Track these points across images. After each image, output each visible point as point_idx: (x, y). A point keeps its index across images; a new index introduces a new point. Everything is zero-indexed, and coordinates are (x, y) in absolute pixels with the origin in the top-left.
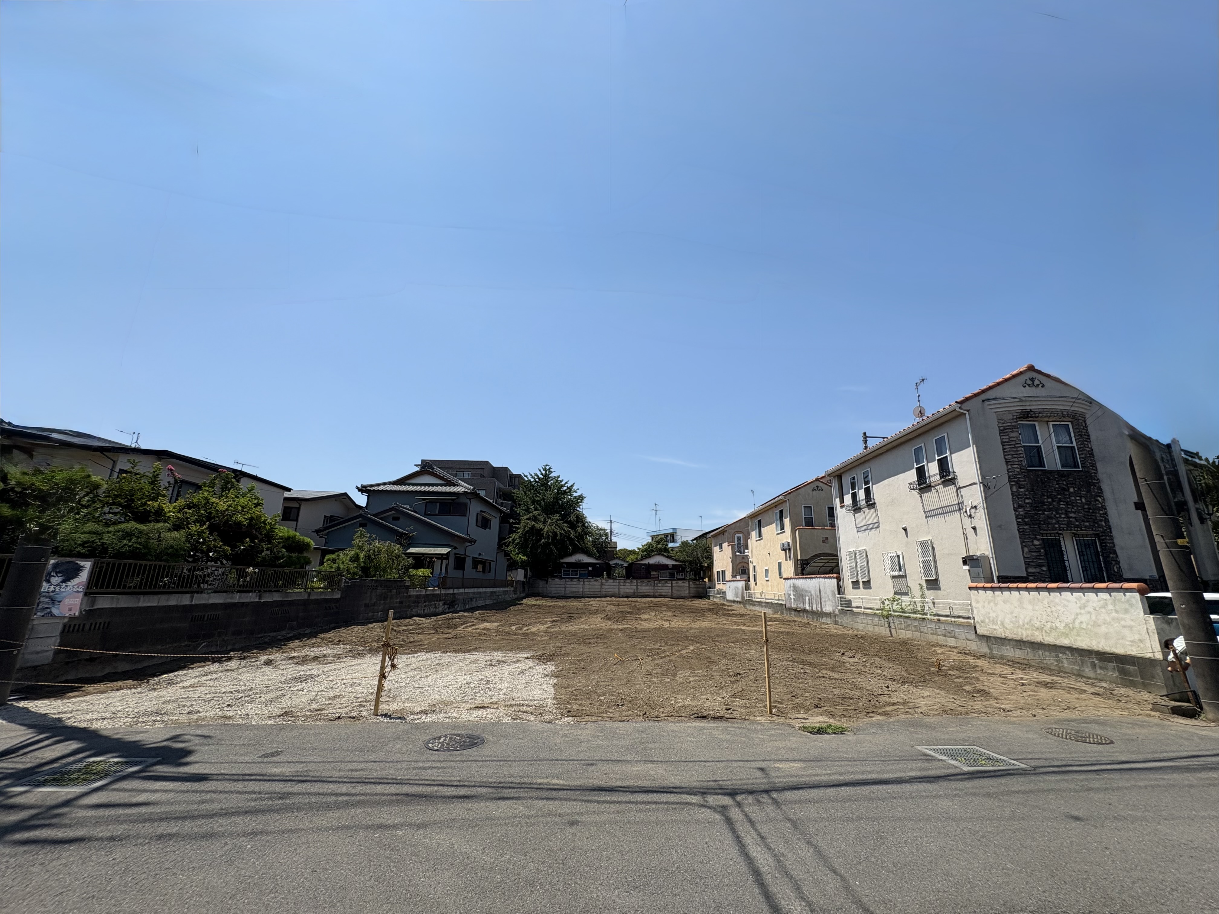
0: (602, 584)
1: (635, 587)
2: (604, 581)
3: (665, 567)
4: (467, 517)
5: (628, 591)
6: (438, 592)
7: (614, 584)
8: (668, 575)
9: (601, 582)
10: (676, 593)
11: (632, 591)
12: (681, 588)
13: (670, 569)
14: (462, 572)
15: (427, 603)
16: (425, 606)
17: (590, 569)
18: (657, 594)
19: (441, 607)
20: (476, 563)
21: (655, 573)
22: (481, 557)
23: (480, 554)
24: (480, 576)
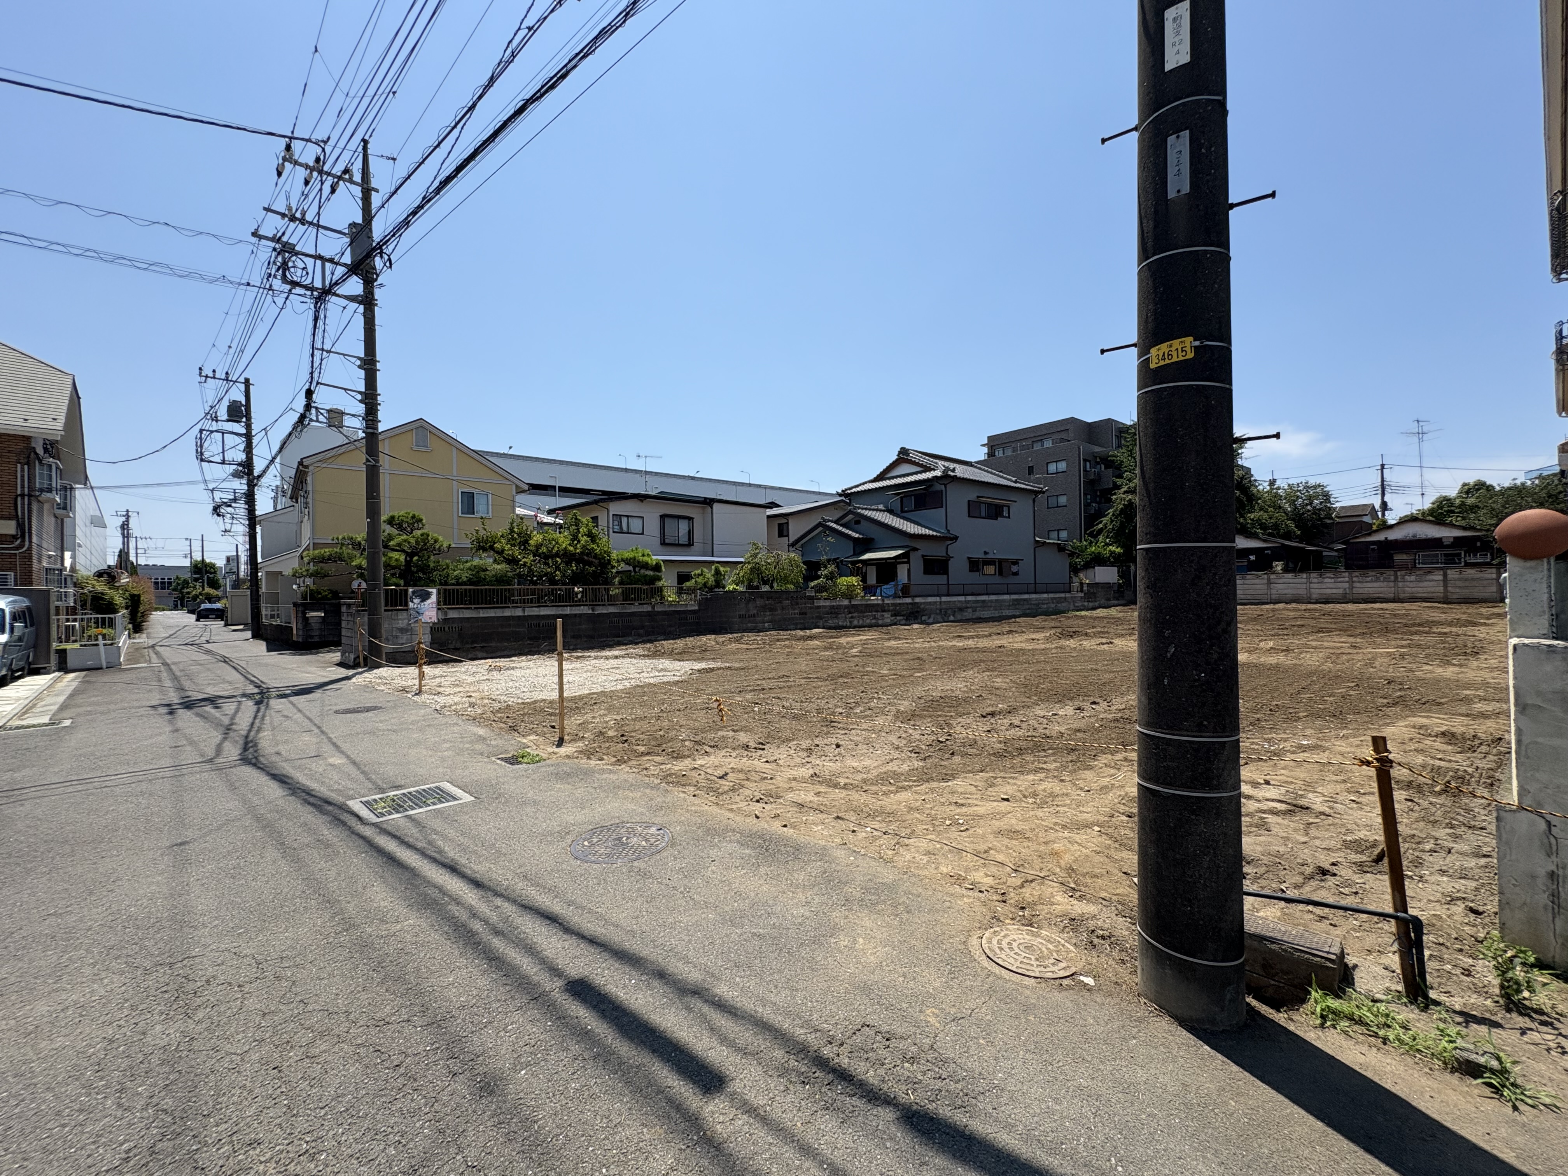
0: (1269, 583)
1: (1347, 585)
2: (1272, 576)
3: (1435, 543)
4: (943, 510)
5: (1329, 591)
6: (880, 602)
7: (1297, 581)
8: (1441, 558)
9: (1269, 579)
10: (1455, 591)
11: (1341, 591)
12: (1475, 583)
13: (1448, 546)
14: (945, 576)
15: (856, 614)
16: (852, 617)
17: (1252, 558)
18: (1402, 596)
19: (888, 617)
20: (975, 565)
21: (1405, 557)
22: (988, 556)
23: (986, 553)
24: (997, 579)
